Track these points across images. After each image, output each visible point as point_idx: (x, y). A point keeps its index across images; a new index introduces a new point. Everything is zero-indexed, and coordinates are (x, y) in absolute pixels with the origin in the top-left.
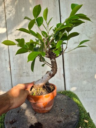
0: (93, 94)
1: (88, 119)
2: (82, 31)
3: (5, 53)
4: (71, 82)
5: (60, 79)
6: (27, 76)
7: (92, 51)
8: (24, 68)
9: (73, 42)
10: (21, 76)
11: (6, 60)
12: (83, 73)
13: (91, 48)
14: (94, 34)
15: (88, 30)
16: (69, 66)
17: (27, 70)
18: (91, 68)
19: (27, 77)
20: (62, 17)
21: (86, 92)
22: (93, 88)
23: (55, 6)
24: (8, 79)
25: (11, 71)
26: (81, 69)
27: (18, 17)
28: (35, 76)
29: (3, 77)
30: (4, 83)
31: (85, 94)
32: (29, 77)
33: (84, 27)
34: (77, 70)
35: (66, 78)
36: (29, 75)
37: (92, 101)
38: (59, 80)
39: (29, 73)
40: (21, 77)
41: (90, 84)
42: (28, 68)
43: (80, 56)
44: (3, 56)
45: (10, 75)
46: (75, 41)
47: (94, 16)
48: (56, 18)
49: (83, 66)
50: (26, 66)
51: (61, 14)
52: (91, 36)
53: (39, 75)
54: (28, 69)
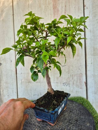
4: (95, 93)
11: (11, 61)
16: (94, 71)
20: (85, 8)
27: (29, 7)
30: (8, 90)
32: (39, 84)
35: (88, 87)
36: (40, 81)
38: (80, 90)
40: (30, 83)
45: (16, 81)
48: (79, 8)
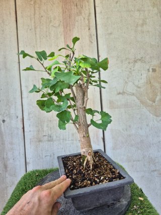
0: (144, 165)
1: (143, 196)
2: (128, 78)
3: (15, 107)
5: (98, 145)
6: (49, 141)
7: (142, 105)
8: (45, 129)
9: (116, 93)
10: (40, 141)
12: (130, 136)
13: (140, 102)
14: (143, 82)
15: (136, 77)
17: (49, 132)
18: (141, 129)
19: (49, 143)
21: (135, 162)
22: (143, 158)
23: (92, 42)
24: (19, 146)
25: (25, 133)
26: (126, 130)
28: (62, 141)
29: (12, 144)
31: (133, 166)
33: (130, 72)
34: (122, 131)
37: (143, 176)
39: (52, 136)
41: (140, 151)
42: (51, 128)
43: (125, 112)
44: (12, 111)
46: (118, 91)
47: (143, 59)
49: (130, 127)
50: (47, 127)
51: (100, 54)
52: (139, 85)
53: (67, 139)
54: (51, 130)
